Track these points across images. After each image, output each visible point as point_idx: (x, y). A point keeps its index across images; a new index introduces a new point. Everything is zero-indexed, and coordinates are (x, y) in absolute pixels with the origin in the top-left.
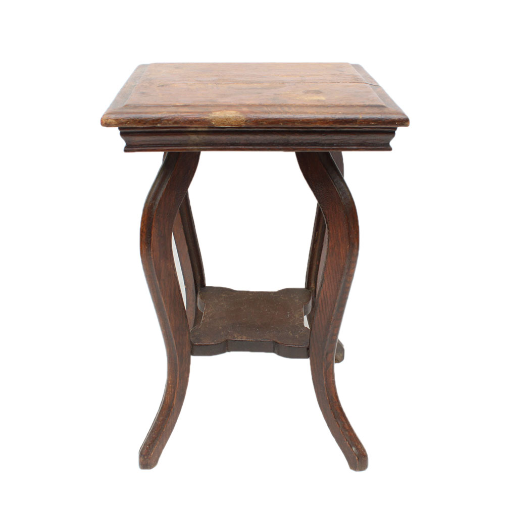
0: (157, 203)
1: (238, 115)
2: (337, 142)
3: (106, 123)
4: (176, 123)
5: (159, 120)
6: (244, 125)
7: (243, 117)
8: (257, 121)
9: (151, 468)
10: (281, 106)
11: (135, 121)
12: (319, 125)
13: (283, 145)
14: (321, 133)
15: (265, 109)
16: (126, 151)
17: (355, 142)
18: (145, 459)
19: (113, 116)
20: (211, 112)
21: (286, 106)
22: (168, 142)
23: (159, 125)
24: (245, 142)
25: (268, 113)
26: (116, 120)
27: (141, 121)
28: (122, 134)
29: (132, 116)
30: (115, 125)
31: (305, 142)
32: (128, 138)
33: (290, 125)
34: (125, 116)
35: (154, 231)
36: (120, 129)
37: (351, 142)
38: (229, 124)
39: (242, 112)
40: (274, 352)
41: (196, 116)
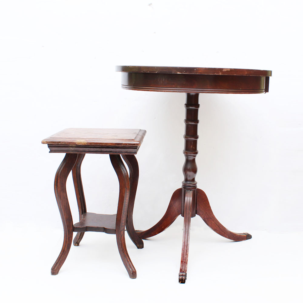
0: (60, 171)
1: (85, 141)
2: (118, 151)
3: (43, 143)
4: (65, 143)
5: (59, 142)
6: (86, 145)
7: (86, 142)
8: (91, 143)
9: (55, 275)
10: (99, 139)
11: (52, 142)
12: (110, 145)
13: (100, 152)
14: (112, 148)
15: (94, 140)
16: (49, 152)
17: (124, 151)
18: (53, 271)
19: (45, 141)
20: (76, 140)
21: (101, 139)
22: (63, 150)
23: (59, 144)
24: (88, 151)
25: (94, 141)
26: (46, 142)
27: (54, 142)
28: (49, 147)
29: (51, 141)
30: (46, 143)
31: (107, 151)
32: (50, 148)
33: (101, 145)
34: (49, 141)
35: (59, 181)
36: (48, 145)
37: (122, 151)
38: (81, 144)
39: (86, 141)
40: (104, 232)
41: (71, 141)
